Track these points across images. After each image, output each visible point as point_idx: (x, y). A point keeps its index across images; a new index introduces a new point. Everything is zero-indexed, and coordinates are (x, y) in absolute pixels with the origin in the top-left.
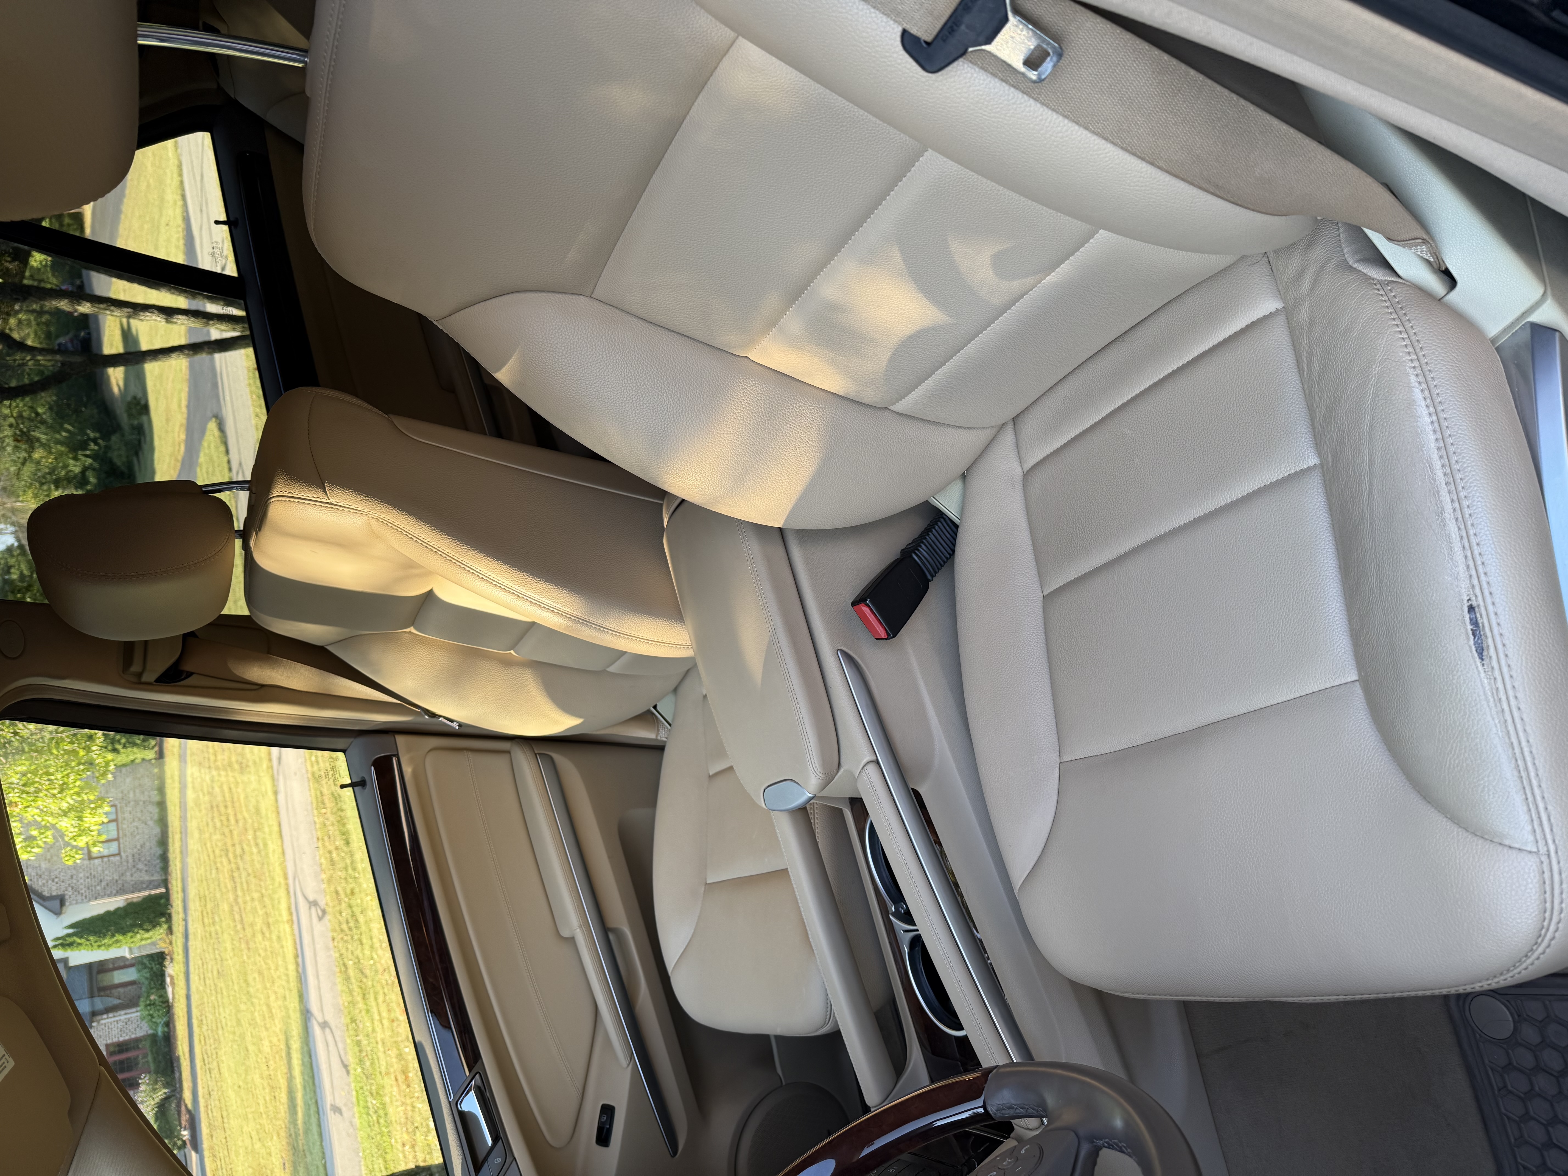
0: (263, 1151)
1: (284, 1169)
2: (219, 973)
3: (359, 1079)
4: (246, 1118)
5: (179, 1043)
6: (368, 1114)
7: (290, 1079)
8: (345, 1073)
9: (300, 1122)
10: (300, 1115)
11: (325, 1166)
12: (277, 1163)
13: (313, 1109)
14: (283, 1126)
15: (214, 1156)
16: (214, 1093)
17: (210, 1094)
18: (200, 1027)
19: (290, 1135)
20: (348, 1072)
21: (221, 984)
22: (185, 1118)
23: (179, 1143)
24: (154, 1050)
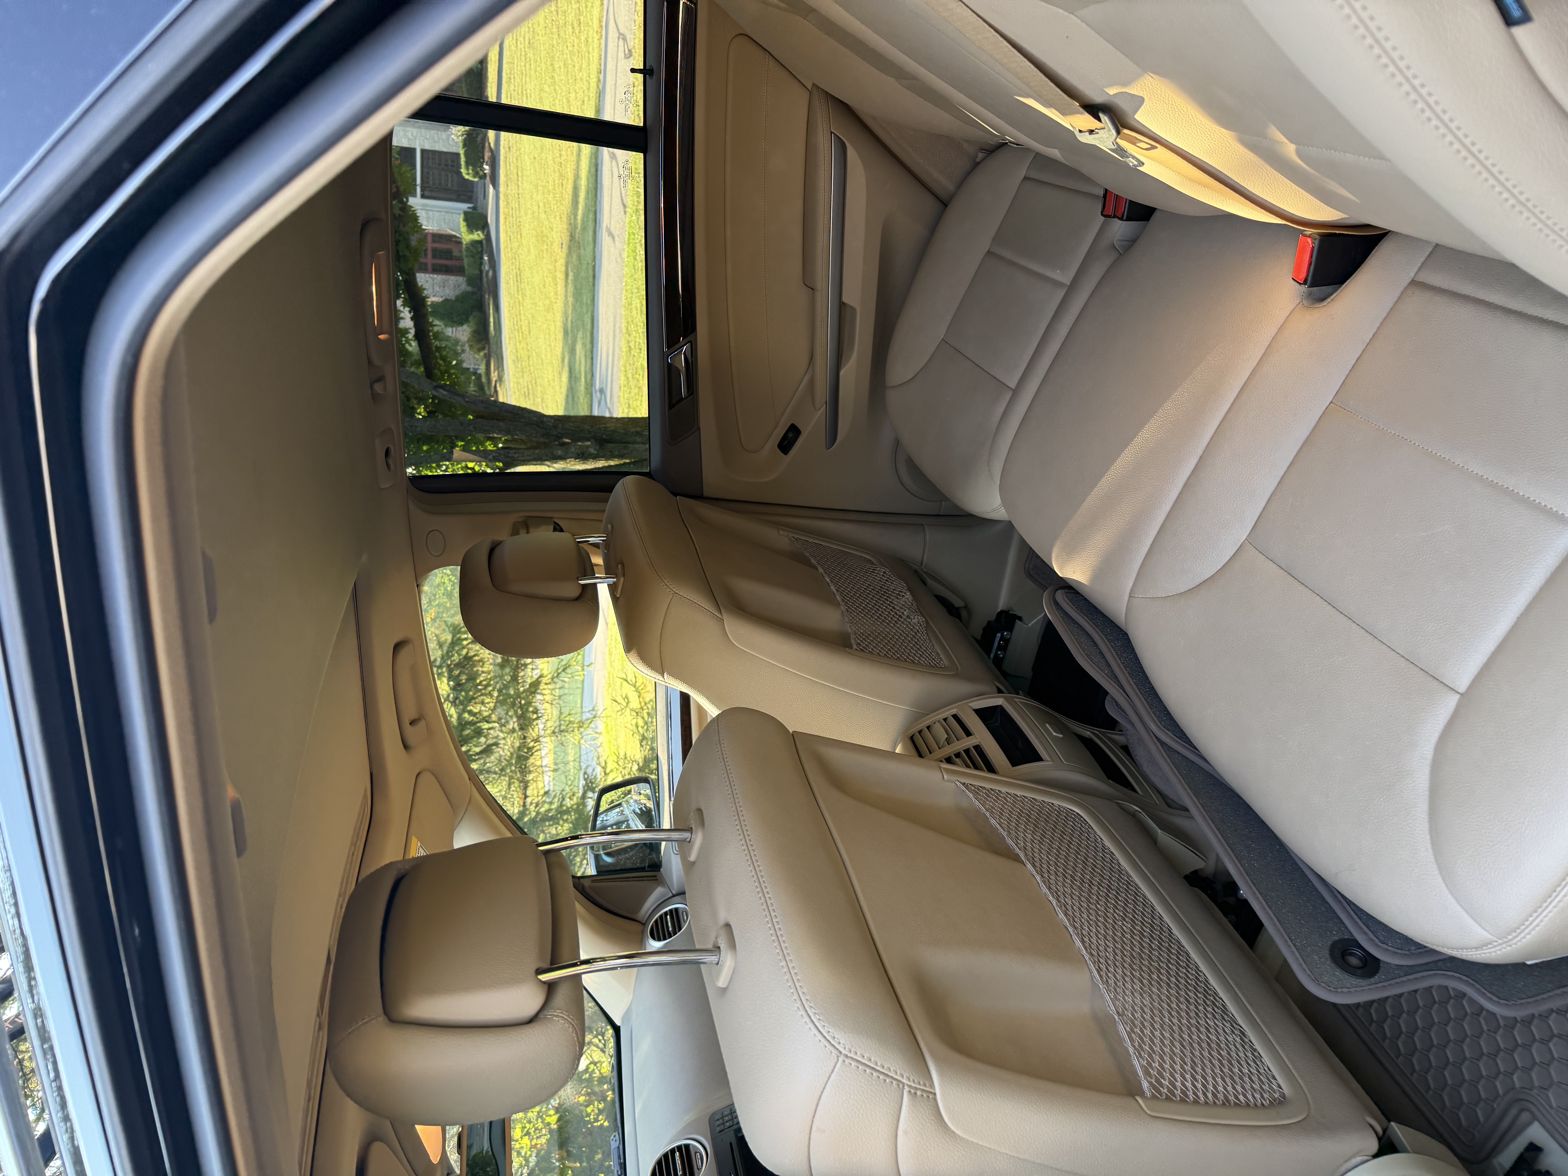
0: (546, 223)
1: (562, 248)
2: (529, 43)
3: (632, 224)
4: (536, 187)
5: (489, 85)
6: (635, 259)
7: (577, 177)
8: (622, 213)
9: (579, 217)
10: (580, 213)
11: (594, 267)
12: (557, 240)
13: (591, 216)
14: (566, 213)
15: (508, 203)
16: (514, 150)
17: (509, 149)
18: (509, 83)
19: (570, 224)
20: (625, 212)
21: (530, 55)
22: (487, 155)
23: (481, 173)
24: (468, 82)
